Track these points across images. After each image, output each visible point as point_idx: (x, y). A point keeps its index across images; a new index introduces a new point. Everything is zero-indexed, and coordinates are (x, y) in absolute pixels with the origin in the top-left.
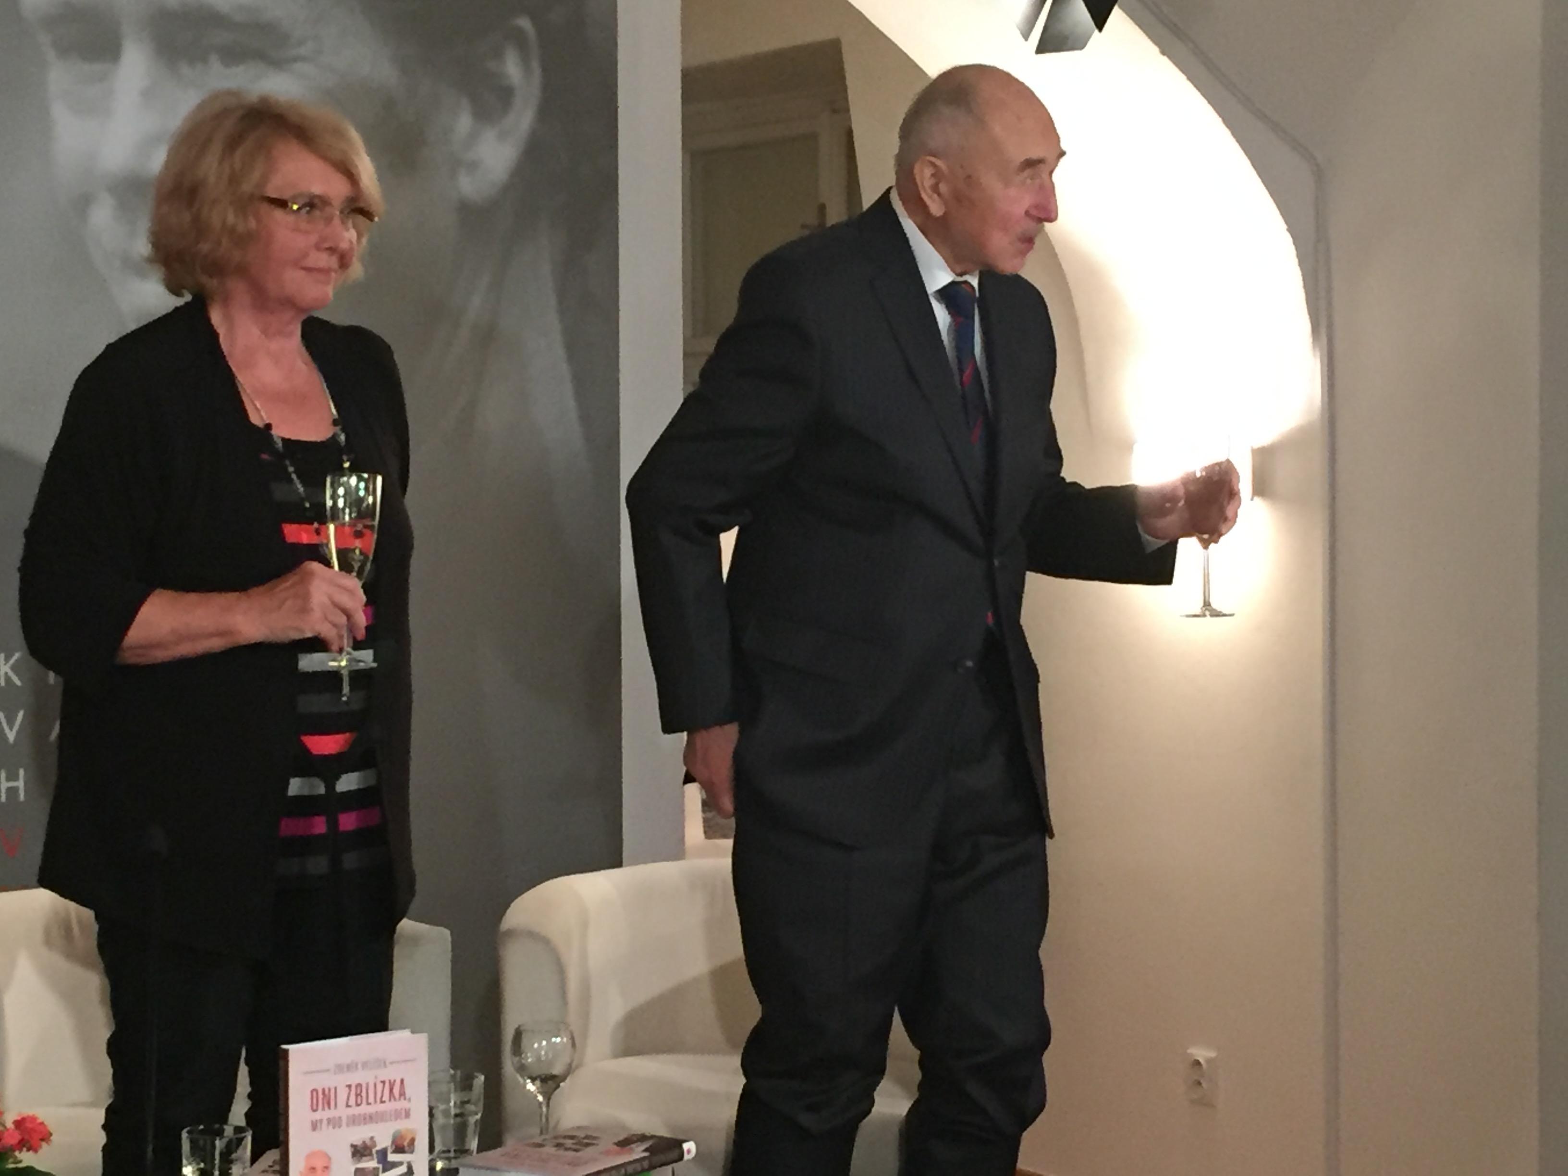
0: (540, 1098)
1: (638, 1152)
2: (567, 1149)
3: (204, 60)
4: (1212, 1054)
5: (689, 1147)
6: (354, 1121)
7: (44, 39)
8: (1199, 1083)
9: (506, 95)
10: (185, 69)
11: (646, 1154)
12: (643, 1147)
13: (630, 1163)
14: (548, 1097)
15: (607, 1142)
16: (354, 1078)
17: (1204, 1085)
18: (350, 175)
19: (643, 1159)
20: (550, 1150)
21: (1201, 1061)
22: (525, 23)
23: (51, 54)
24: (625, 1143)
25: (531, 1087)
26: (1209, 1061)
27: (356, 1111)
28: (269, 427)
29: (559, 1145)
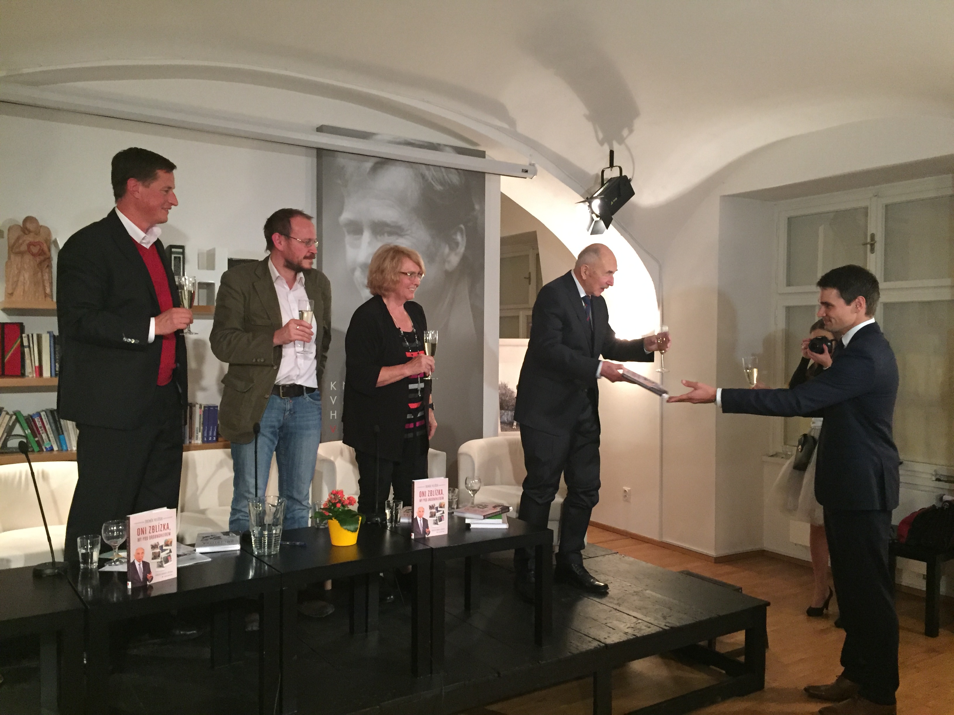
0: (472, 495)
1: (498, 509)
2: (481, 508)
3: (383, 234)
4: (630, 489)
5: (511, 508)
6: (430, 500)
7: (345, 230)
8: (626, 496)
9: (457, 244)
10: (379, 237)
11: (500, 510)
12: (499, 508)
13: (497, 512)
14: (474, 495)
15: (490, 507)
16: (430, 489)
17: (627, 496)
18: (419, 264)
19: (499, 511)
20: (476, 508)
21: (627, 491)
22: (462, 226)
23: (346, 233)
24: (495, 507)
25: (470, 492)
26: (629, 490)
27: (430, 497)
28: (400, 328)
29: (478, 507)
